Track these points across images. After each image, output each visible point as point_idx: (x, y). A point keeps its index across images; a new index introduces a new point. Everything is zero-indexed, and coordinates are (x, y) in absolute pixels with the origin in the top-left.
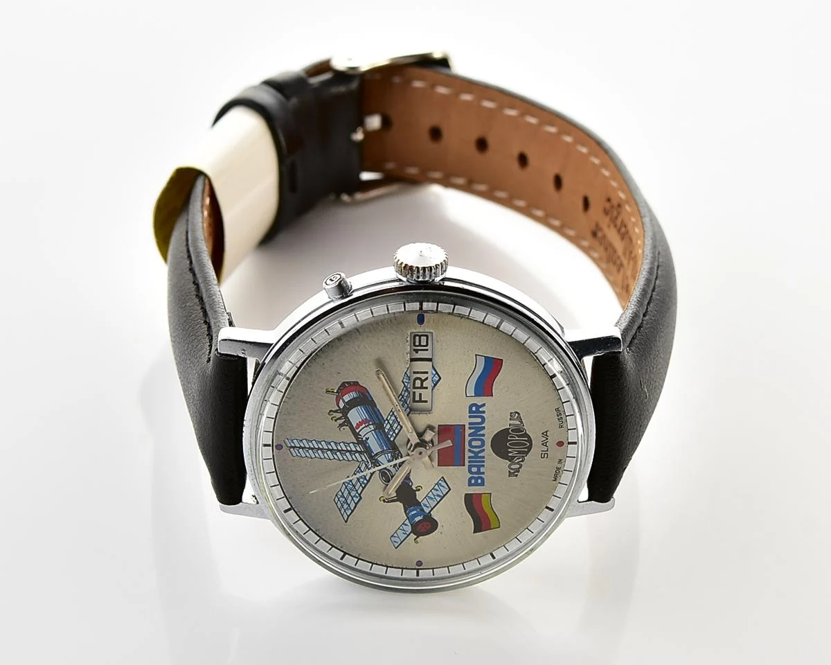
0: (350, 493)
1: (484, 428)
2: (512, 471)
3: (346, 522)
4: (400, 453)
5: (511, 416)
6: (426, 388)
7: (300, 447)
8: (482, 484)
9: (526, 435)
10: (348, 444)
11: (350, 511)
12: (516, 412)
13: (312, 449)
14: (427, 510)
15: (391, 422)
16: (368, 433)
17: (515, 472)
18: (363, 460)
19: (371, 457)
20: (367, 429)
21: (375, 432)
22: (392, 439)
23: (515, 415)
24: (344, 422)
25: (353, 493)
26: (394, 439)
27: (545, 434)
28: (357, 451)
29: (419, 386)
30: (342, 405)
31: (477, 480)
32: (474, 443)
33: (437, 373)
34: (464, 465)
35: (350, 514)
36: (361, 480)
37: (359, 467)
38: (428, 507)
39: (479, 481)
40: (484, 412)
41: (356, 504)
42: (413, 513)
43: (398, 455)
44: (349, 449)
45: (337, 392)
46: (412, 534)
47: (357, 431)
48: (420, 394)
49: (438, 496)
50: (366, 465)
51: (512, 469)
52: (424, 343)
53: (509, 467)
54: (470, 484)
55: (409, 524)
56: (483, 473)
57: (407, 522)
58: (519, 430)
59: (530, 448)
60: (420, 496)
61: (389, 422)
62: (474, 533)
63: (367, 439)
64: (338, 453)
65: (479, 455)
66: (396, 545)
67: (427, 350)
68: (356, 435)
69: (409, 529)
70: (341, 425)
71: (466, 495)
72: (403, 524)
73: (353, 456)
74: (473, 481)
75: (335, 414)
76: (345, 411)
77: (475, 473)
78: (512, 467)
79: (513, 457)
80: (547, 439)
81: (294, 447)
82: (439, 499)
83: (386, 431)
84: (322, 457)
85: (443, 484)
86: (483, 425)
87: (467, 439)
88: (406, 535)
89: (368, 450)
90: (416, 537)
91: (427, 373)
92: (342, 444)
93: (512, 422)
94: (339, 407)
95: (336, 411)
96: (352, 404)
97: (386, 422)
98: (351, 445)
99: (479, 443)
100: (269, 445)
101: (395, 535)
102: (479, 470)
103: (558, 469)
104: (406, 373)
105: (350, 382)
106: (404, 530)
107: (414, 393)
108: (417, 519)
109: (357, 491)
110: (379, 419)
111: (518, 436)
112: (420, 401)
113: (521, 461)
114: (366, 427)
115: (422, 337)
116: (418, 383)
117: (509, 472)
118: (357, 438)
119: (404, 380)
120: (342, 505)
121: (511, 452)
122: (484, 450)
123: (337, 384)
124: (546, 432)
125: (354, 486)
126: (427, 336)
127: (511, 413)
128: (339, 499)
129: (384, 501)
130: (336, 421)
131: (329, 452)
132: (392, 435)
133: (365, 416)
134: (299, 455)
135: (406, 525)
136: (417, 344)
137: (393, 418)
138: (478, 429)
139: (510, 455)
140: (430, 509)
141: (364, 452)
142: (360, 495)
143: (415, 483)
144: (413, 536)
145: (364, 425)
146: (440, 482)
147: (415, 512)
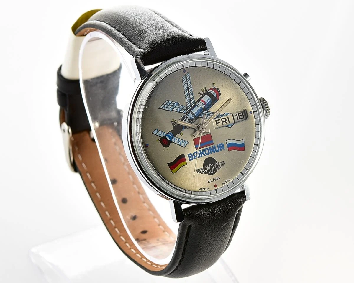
0: (172, 106)
1: (214, 152)
2: (199, 170)
3: (159, 108)
4: (195, 121)
5: (222, 162)
6: (223, 124)
7: (187, 80)
8: (190, 160)
9: (216, 171)
10: (193, 99)
11: (164, 109)
12: (224, 164)
13: (187, 85)
14: (173, 141)
15: (207, 114)
16: (200, 105)
17: (199, 172)
18: (188, 107)
19: (190, 110)
20: (201, 105)
21: (201, 109)
22: (200, 116)
23: (223, 163)
24: (202, 95)
25: (172, 107)
26: (200, 117)
27: (218, 178)
28: (191, 103)
29: (223, 121)
30: (209, 91)
31: (192, 157)
32: (207, 151)
33: (232, 126)
34: (196, 150)
35: (163, 109)
36: (179, 109)
37: (185, 106)
38: (174, 141)
39: (191, 158)
40: (221, 150)
41: (168, 110)
42: (170, 135)
43: (194, 121)
44: (191, 100)
45: (214, 88)
46: (160, 138)
47: (200, 101)
48: (219, 122)
49: (180, 143)
50: (186, 109)
51: (200, 170)
52: (240, 117)
53: (201, 168)
54: (189, 155)
55: (164, 135)
56: (195, 159)
57: (165, 134)
58: (217, 167)
59: (211, 174)
60: (178, 135)
61: (207, 113)
62: (168, 164)
63: (198, 106)
64: (188, 96)
65: (202, 155)
66: (154, 133)
67: (238, 119)
68: (198, 101)
69: (162, 136)
70: (201, 94)
71: (184, 154)
72: (164, 133)
73: (188, 103)
74: (190, 156)
75: (205, 90)
76: (207, 93)
77: (194, 155)
78: (201, 170)
79: (205, 169)
80: (216, 180)
81: (186, 77)
82: (179, 144)
83: (203, 113)
84: (185, 90)
85: (186, 144)
86: (215, 152)
87: (208, 147)
88: (159, 135)
89: (193, 108)
90: (160, 140)
91: (229, 122)
92: (193, 96)
93: (220, 163)
94: (208, 90)
95: (206, 90)
96: (211, 95)
97: (207, 112)
98: (193, 100)
99: (207, 152)
100: (183, 67)
101: (158, 131)
102: (196, 156)
103: (205, 189)
104: (229, 113)
105: (220, 92)
106: (161, 134)
107: (220, 120)
108: (168, 138)
109: (174, 109)
110: (207, 108)
111: (215, 168)
112: (217, 123)
113: (204, 172)
114: (203, 104)
115: (242, 116)
116: (224, 120)
117: (198, 169)
118: (197, 102)
119: (226, 114)
120: (166, 104)
121: (207, 167)
122: (205, 155)
123: (218, 87)
124: (219, 178)
125: (176, 107)
126: (243, 118)
127: (224, 161)
128: (168, 102)
129: (172, 121)
130: (202, 91)
131: (188, 92)
132: (201, 116)
133: (207, 102)
134: (183, 80)
135: (164, 134)
136: (240, 115)
137: (209, 114)
138: (213, 150)
139: (206, 167)
140: (174, 142)
141: (192, 107)
142: (172, 110)
143: (184, 132)
144: (159, 138)
145: (203, 103)
146: (187, 142)
147: (171, 136)
